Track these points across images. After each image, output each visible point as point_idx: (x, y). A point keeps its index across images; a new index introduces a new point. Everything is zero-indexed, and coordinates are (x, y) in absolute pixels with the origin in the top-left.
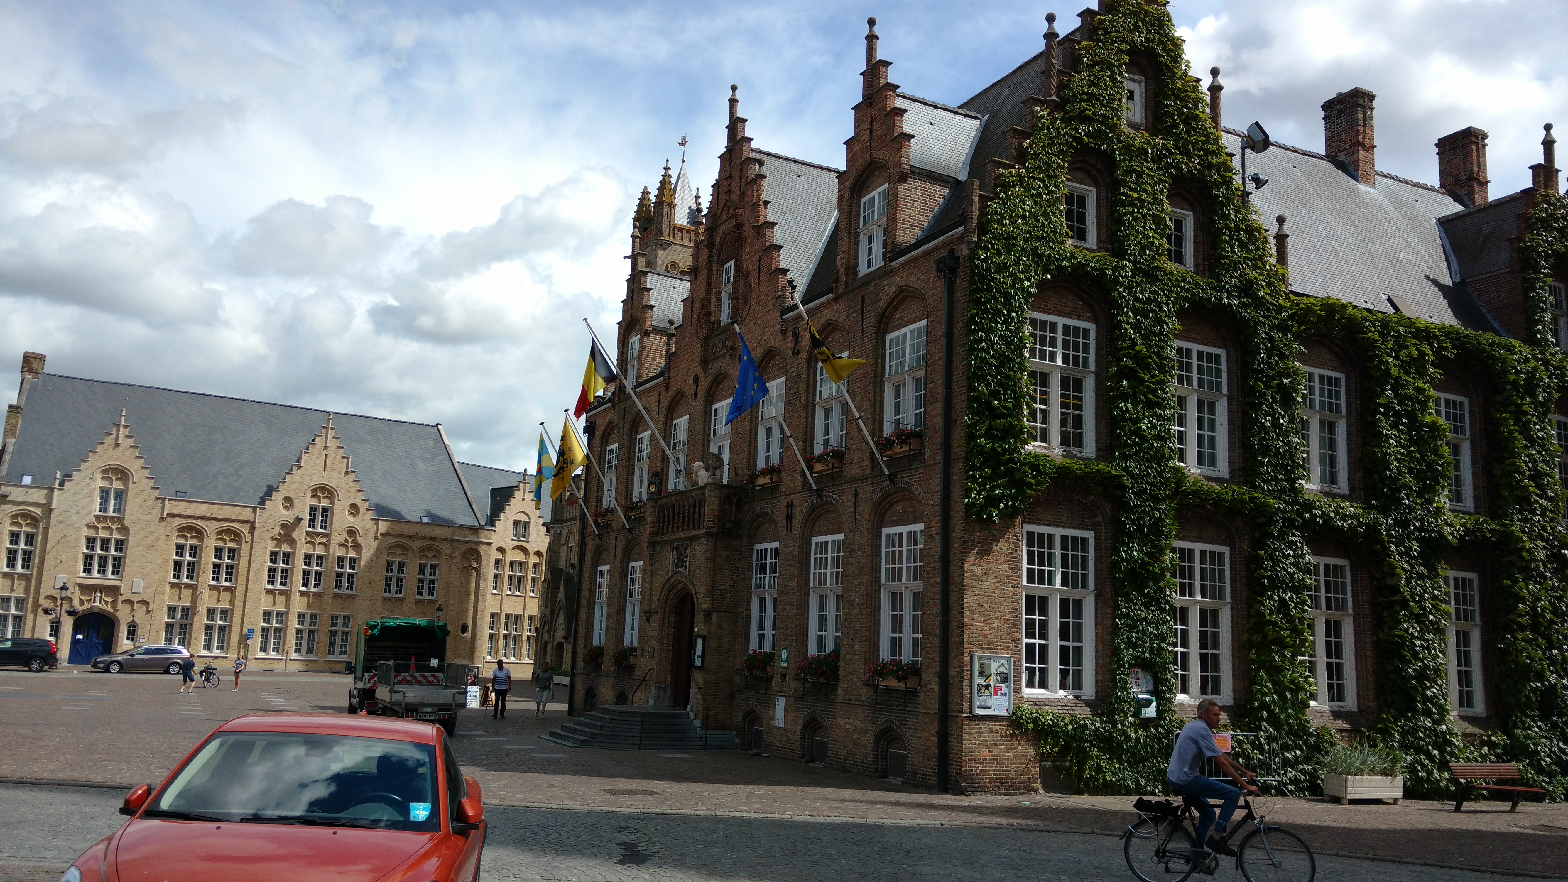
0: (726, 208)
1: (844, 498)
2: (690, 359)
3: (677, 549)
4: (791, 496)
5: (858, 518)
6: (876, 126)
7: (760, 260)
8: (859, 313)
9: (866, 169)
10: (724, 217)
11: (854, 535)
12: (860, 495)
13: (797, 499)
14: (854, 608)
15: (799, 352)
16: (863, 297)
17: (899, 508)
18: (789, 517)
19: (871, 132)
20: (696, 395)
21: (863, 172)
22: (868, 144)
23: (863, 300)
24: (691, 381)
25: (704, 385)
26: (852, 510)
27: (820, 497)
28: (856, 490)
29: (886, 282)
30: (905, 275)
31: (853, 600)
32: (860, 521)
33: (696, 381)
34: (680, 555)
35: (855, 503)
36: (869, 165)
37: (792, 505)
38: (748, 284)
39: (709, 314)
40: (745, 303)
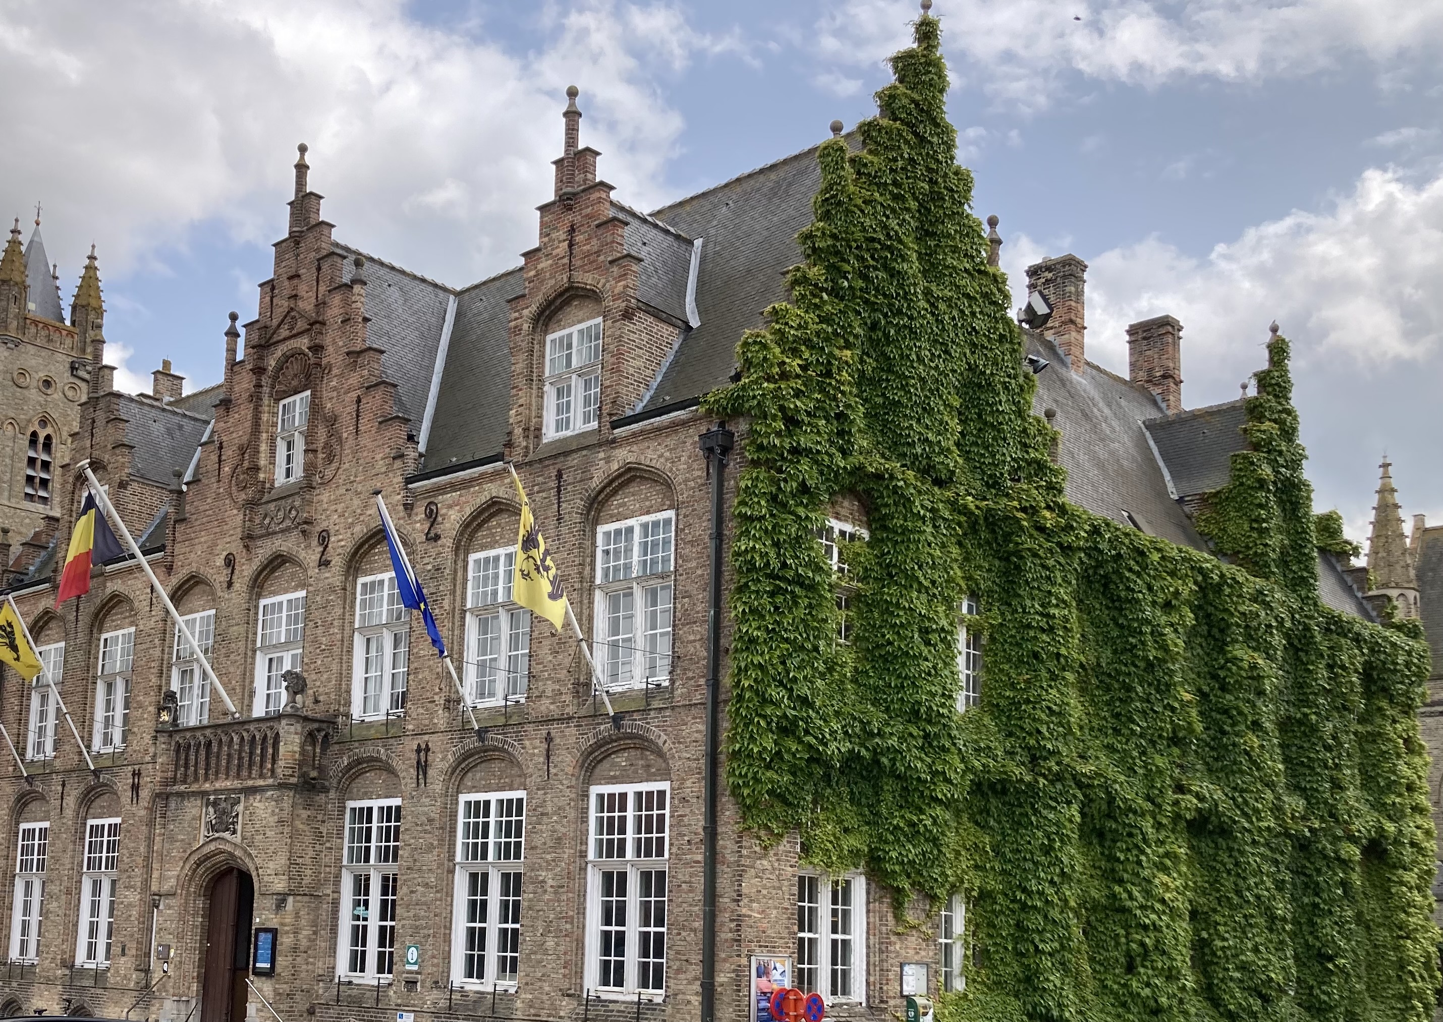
0: (288, 319)
1: (527, 743)
2: (218, 530)
3: (215, 804)
4: (426, 737)
5: (552, 771)
6: (579, 238)
7: (359, 401)
8: (553, 492)
9: (561, 294)
10: (284, 332)
11: (545, 794)
12: (557, 741)
13: (435, 742)
14: (546, 891)
15: (437, 538)
16: (559, 471)
17: (621, 760)
18: (422, 767)
19: (571, 246)
20: (230, 584)
21: (555, 298)
22: (566, 260)
23: (559, 476)
24: (220, 561)
25: (246, 570)
26: (542, 759)
27: (482, 739)
28: (549, 733)
29: (602, 455)
30: (635, 448)
31: (543, 881)
32: (556, 775)
33: (230, 562)
34: (221, 814)
35: (548, 750)
36: (567, 290)
37: (427, 749)
38: (333, 433)
39: (256, 469)
40: (330, 458)
